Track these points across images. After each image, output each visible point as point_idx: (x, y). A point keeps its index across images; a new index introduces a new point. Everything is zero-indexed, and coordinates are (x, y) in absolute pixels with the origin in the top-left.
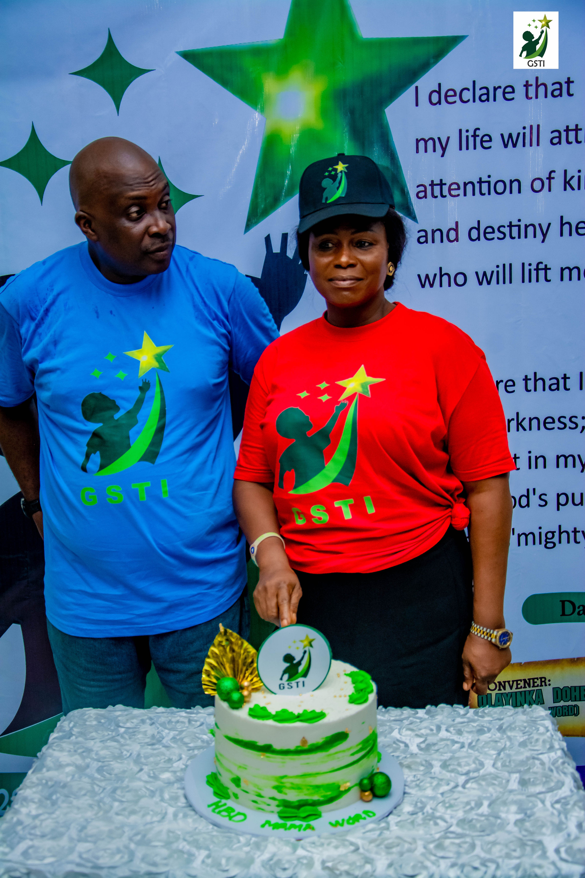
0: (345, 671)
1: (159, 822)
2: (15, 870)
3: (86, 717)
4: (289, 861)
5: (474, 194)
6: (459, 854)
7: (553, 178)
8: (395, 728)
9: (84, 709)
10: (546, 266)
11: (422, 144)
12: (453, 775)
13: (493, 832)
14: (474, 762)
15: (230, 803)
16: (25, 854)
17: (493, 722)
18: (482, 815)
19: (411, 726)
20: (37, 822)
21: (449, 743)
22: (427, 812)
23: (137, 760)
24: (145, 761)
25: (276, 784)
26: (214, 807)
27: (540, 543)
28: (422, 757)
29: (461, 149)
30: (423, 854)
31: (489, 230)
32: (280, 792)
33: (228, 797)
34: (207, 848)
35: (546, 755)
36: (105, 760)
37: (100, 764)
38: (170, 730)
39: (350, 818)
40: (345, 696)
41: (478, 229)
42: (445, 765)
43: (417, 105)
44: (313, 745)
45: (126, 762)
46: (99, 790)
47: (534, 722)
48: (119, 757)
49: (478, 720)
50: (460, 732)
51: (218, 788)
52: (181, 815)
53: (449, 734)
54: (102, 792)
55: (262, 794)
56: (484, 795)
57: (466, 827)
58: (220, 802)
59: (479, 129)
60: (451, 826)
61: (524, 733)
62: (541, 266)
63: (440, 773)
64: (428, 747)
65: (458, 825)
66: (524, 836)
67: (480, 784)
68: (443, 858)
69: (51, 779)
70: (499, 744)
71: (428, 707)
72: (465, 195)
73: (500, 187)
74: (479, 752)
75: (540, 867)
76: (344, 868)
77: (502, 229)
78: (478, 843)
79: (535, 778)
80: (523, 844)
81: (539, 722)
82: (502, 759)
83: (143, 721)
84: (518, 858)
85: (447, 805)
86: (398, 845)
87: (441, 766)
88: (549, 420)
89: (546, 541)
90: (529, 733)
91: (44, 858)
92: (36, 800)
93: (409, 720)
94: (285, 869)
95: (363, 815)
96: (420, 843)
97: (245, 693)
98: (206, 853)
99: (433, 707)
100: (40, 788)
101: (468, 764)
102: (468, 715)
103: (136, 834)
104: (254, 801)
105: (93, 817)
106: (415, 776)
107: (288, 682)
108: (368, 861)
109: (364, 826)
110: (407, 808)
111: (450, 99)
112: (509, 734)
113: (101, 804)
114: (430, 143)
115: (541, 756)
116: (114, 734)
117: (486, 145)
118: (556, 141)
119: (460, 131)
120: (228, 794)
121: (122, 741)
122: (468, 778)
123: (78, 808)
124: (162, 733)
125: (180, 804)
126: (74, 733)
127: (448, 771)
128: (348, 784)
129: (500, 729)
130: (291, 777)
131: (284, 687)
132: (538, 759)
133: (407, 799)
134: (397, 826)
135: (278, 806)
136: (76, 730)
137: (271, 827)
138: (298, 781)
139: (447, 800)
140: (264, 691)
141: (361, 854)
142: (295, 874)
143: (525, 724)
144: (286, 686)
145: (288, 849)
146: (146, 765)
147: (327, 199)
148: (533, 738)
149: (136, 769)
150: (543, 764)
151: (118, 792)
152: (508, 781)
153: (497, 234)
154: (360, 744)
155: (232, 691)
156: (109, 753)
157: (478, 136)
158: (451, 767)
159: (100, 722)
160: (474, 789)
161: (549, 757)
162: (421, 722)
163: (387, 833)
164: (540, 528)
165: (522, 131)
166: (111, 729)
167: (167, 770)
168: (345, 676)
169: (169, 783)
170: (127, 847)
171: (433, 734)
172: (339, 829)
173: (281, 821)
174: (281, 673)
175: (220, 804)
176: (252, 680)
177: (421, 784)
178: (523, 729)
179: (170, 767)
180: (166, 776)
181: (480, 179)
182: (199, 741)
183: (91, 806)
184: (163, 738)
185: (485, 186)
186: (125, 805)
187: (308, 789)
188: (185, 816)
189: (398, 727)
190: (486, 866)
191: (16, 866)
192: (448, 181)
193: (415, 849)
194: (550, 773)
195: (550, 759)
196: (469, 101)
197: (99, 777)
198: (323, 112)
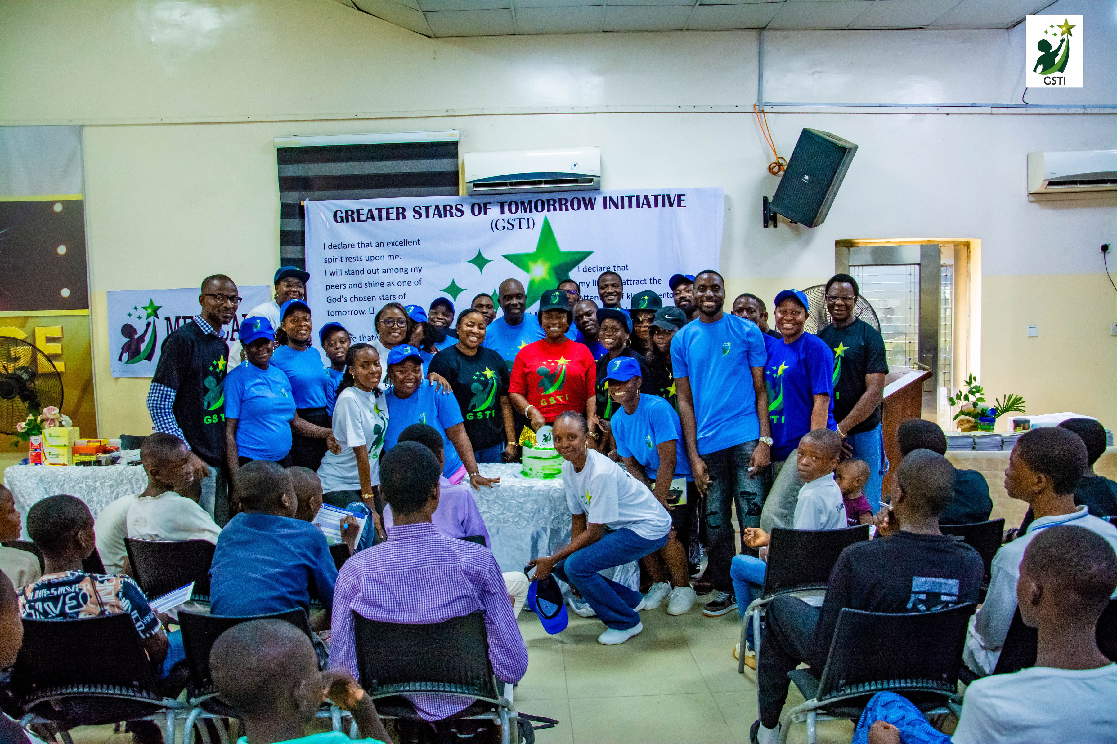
25: (543, 469)
33: (528, 475)
43: (579, 272)
55: (538, 472)
107: (545, 442)
138: (547, 468)
174: (542, 440)
175: (525, 476)
198: (549, 274)
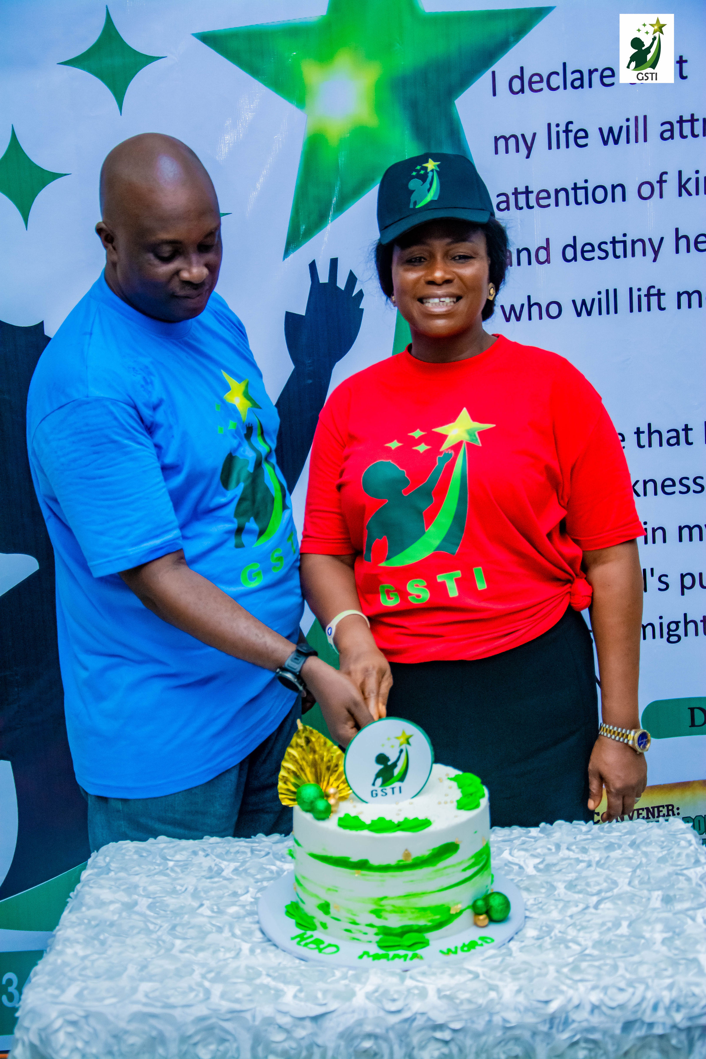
0: (447, 775)
1: (233, 958)
2: (71, 1013)
3: (123, 851)
4: (397, 992)
5: (568, 204)
6: (599, 976)
7: (665, 181)
8: (506, 849)
9: (120, 842)
10: (659, 290)
11: (501, 143)
12: (581, 896)
13: (637, 952)
14: (605, 881)
15: (317, 934)
16: (79, 995)
17: (622, 837)
18: (622, 936)
19: (524, 846)
20: (87, 963)
21: (572, 861)
22: (555, 935)
23: (195, 894)
24: (205, 896)
25: (374, 907)
26: (298, 939)
27: (662, 636)
28: (541, 878)
29: (550, 148)
30: (556, 978)
31: (588, 248)
32: (379, 917)
33: (314, 929)
34: (297, 983)
35: (692, 870)
36: (157, 895)
37: (150, 900)
38: (229, 861)
39: (464, 945)
40: (452, 802)
41: (574, 247)
42: (571, 886)
43: (494, 94)
44: (417, 858)
45: (182, 897)
46: (155, 928)
47: (674, 835)
48: (174, 892)
49: (605, 836)
50: (584, 850)
51: (302, 918)
52: (258, 951)
53: (571, 853)
54: (158, 930)
55: (357, 921)
56: (622, 916)
57: (605, 948)
58: (305, 934)
59: (571, 123)
60: (586, 949)
61: (662, 848)
62: (653, 291)
63: (566, 894)
64: (548, 867)
65: (594, 947)
66: (676, 955)
67: (615, 904)
68: (581, 981)
69: (94, 918)
70: (634, 861)
71: (542, 825)
72: (557, 205)
73: (600, 194)
74: (610, 870)
75: (697, 985)
76: (464, 996)
77: (603, 246)
78: (621, 964)
79: (681, 895)
80: (675, 963)
81: (679, 836)
82: (639, 876)
83: (195, 853)
84: (671, 976)
85: (578, 928)
86: (525, 970)
87: (565, 887)
88: (669, 483)
89: (668, 633)
90: (668, 848)
91: (102, 999)
92: (81, 941)
93: (520, 840)
94: (394, 1000)
95: (480, 942)
96: (552, 969)
97: (332, 801)
98: (297, 988)
99: (548, 826)
100: (83, 927)
101: (598, 884)
102: (593, 831)
103: (210, 971)
104: (347, 930)
105: (154, 956)
106: (535, 899)
107: (381, 788)
108: (493, 988)
109: (482, 953)
110: (531, 932)
111: (535, 87)
112: (644, 849)
113: (161, 943)
114: (512, 142)
115: (685, 872)
116: (161, 868)
117: (581, 142)
118: (667, 135)
119: (549, 125)
120: (314, 925)
121: (173, 875)
122: (600, 898)
123: (134, 947)
124: (220, 865)
125: (255, 939)
126: (112, 869)
127: (575, 892)
128: (460, 906)
129: (633, 844)
130: (393, 898)
131: (377, 795)
132: (683, 875)
133: (529, 923)
134: (521, 951)
135: (377, 934)
136: (113, 865)
137: (371, 958)
138: (400, 903)
139: (578, 922)
140: (353, 800)
141: (482, 981)
142: (407, 1005)
143: (663, 839)
144: (380, 793)
145: (395, 980)
146: (208, 900)
147: (415, 203)
148: (673, 852)
149: (195, 904)
150: (689, 879)
151: (179, 929)
152: (649, 899)
153: (598, 253)
154: (472, 858)
155: (316, 799)
156: (159, 888)
157: (571, 131)
158: (579, 888)
159: (142, 856)
160: (609, 909)
161: (695, 872)
162: (536, 841)
163: (509, 960)
164: (661, 618)
165: (625, 124)
166: (158, 863)
167: (233, 904)
168: (449, 781)
169: (239, 918)
170: (200, 985)
171: (553, 853)
172: (452, 957)
173: (381, 952)
174: (374, 777)
175: (305, 936)
176: (338, 787)
177: (545, 907)
178: (660, 843)
179: (236, 901)
180: (233, 910)
181: (575, 184)
182: (267, 872)
183: (148, 944)
184: (223, 870)
185: (581, 193)
186: (189, 942)
187: (413, 913)
188: (264, 951)
189: (508, 848)
190: (634, 987)
191: (72, 1008)
192: (535, 188)
193: (546, 974)
194: (699, 888)
195: (697, 874)
196: (558, 88)
197: (152, 914)
198: (379, 107)
